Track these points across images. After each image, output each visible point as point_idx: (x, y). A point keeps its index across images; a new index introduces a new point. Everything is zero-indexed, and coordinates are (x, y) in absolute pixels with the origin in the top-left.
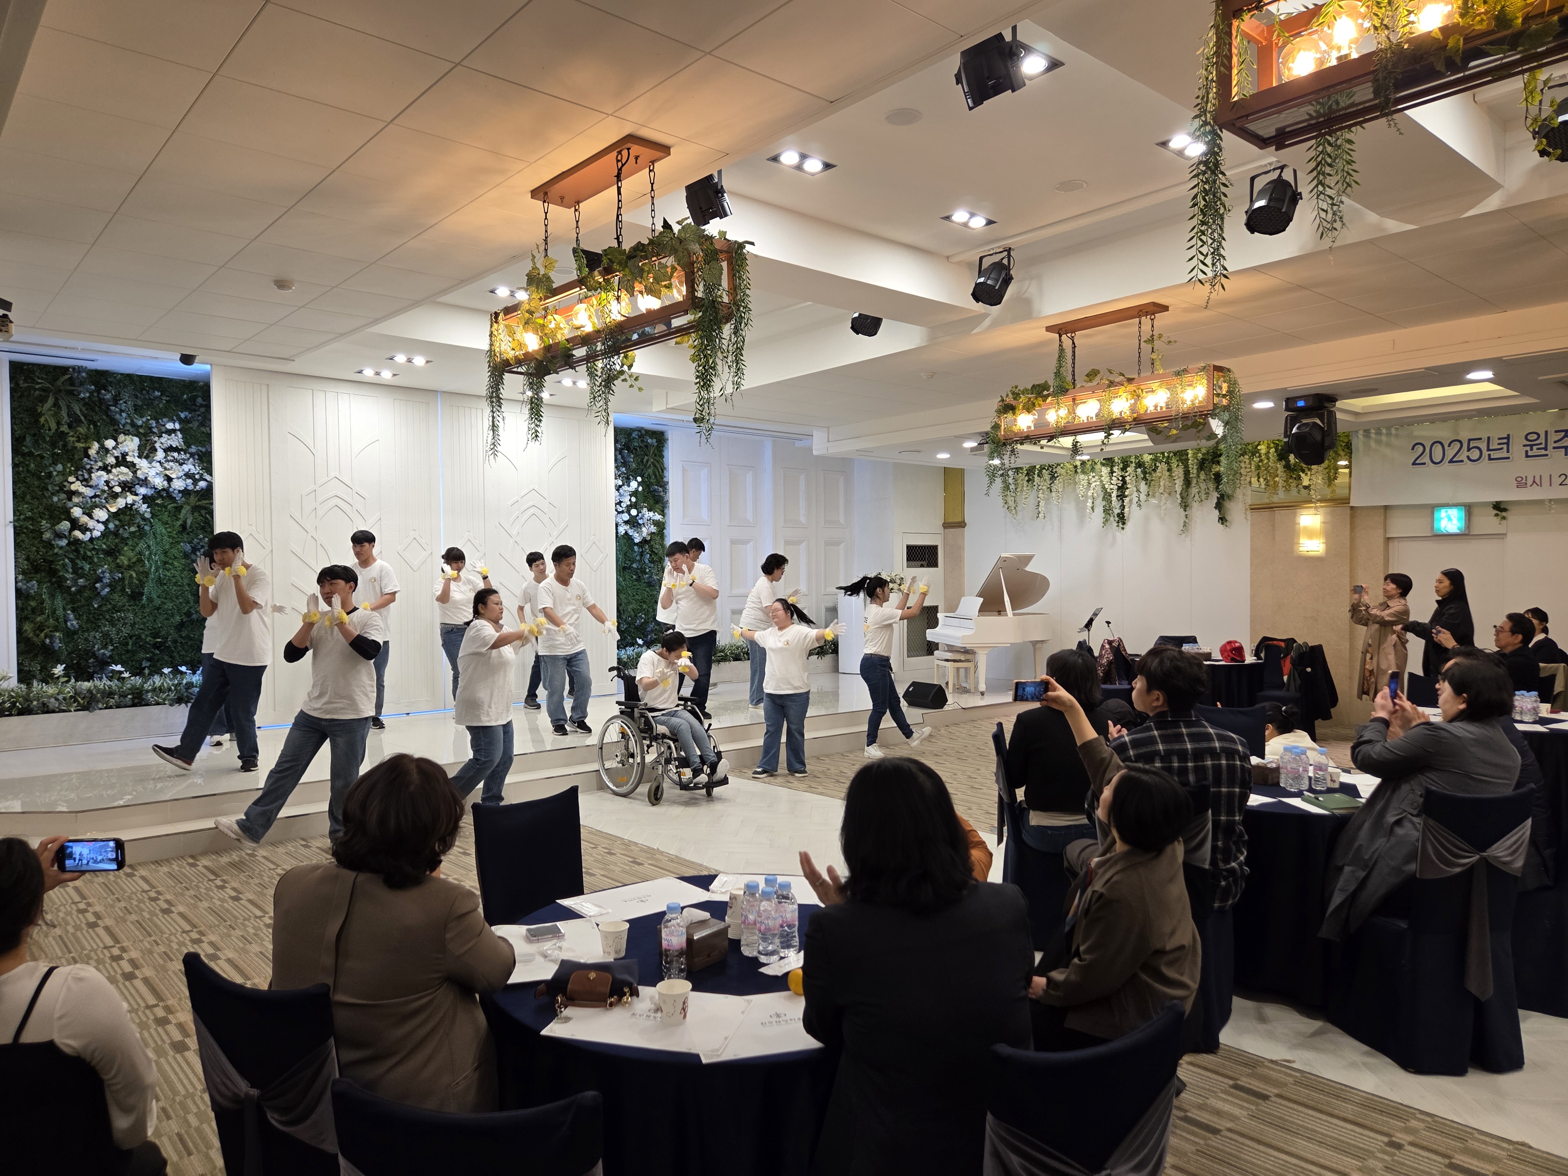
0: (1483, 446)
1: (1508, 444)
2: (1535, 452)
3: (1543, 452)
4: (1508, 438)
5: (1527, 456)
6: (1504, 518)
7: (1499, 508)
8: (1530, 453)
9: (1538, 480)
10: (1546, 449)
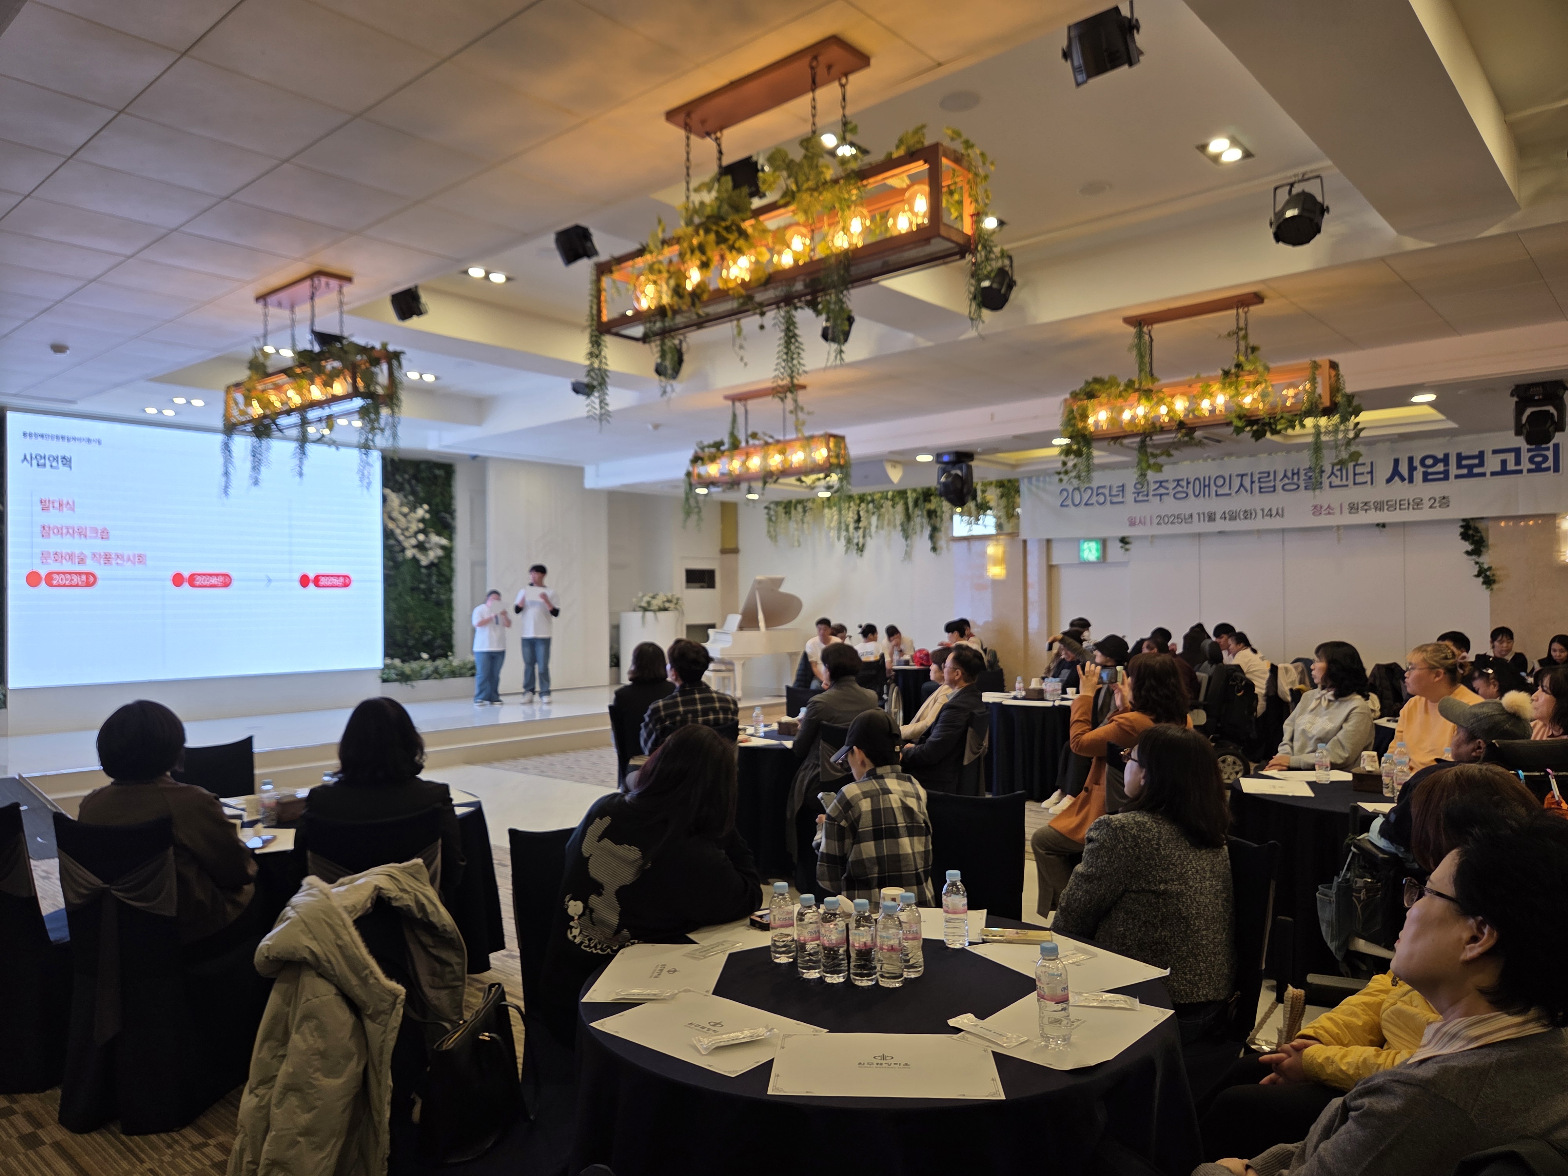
0: (1107, 492)
1: (1123, 490)
2: (1140, 498)
3: (1145, 498)
4: (1123, 486)
5: (1136, 501)
6: (1127, 550)
7: (1124, 541)
8: (1138, 499)
9: (1143, 520)
10: (1147, 495)
